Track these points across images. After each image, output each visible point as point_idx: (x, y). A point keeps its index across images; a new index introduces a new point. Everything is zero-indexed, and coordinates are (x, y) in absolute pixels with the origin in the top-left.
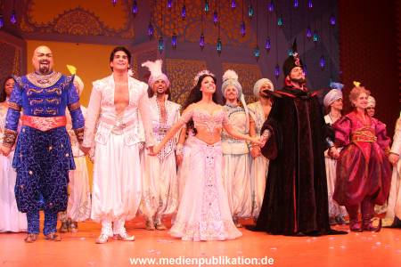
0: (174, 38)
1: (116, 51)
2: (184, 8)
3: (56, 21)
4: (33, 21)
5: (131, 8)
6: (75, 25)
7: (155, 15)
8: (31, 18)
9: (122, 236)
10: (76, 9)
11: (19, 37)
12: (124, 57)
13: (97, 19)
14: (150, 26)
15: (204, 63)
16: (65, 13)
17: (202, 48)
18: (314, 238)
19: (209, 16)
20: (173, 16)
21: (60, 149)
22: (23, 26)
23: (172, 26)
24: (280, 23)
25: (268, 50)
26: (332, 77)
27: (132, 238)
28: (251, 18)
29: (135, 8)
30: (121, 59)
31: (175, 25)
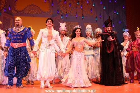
0: (67, 14)
1: (48, 20)
2: (70, 3)
3: (25, 9)
4: (17, 9)
5: (51, 4)
6: (31, 11)
7: (60, 6)
8: (16, 8)
9: (48, 86)
10: (32, 5)
11: (12, 15)
12: (51, 22)
13: (39, 8)
14: (58, 10)
15: (78, 23)
16: (28, 6)
17: (77, 17)
18: (120, 86)
19: (79, 6)
20: (66, 7)
21: (22, 55)
22: (13, 11)
23: (66, 10)
24: (104, 8)
25: (100, 18)
26: (123, 27)
27: (52, 87)
28: (94, 7)
29: (52, 4)
30: (50, 23)
31: (67, 10)
